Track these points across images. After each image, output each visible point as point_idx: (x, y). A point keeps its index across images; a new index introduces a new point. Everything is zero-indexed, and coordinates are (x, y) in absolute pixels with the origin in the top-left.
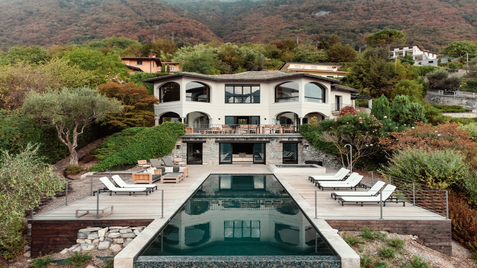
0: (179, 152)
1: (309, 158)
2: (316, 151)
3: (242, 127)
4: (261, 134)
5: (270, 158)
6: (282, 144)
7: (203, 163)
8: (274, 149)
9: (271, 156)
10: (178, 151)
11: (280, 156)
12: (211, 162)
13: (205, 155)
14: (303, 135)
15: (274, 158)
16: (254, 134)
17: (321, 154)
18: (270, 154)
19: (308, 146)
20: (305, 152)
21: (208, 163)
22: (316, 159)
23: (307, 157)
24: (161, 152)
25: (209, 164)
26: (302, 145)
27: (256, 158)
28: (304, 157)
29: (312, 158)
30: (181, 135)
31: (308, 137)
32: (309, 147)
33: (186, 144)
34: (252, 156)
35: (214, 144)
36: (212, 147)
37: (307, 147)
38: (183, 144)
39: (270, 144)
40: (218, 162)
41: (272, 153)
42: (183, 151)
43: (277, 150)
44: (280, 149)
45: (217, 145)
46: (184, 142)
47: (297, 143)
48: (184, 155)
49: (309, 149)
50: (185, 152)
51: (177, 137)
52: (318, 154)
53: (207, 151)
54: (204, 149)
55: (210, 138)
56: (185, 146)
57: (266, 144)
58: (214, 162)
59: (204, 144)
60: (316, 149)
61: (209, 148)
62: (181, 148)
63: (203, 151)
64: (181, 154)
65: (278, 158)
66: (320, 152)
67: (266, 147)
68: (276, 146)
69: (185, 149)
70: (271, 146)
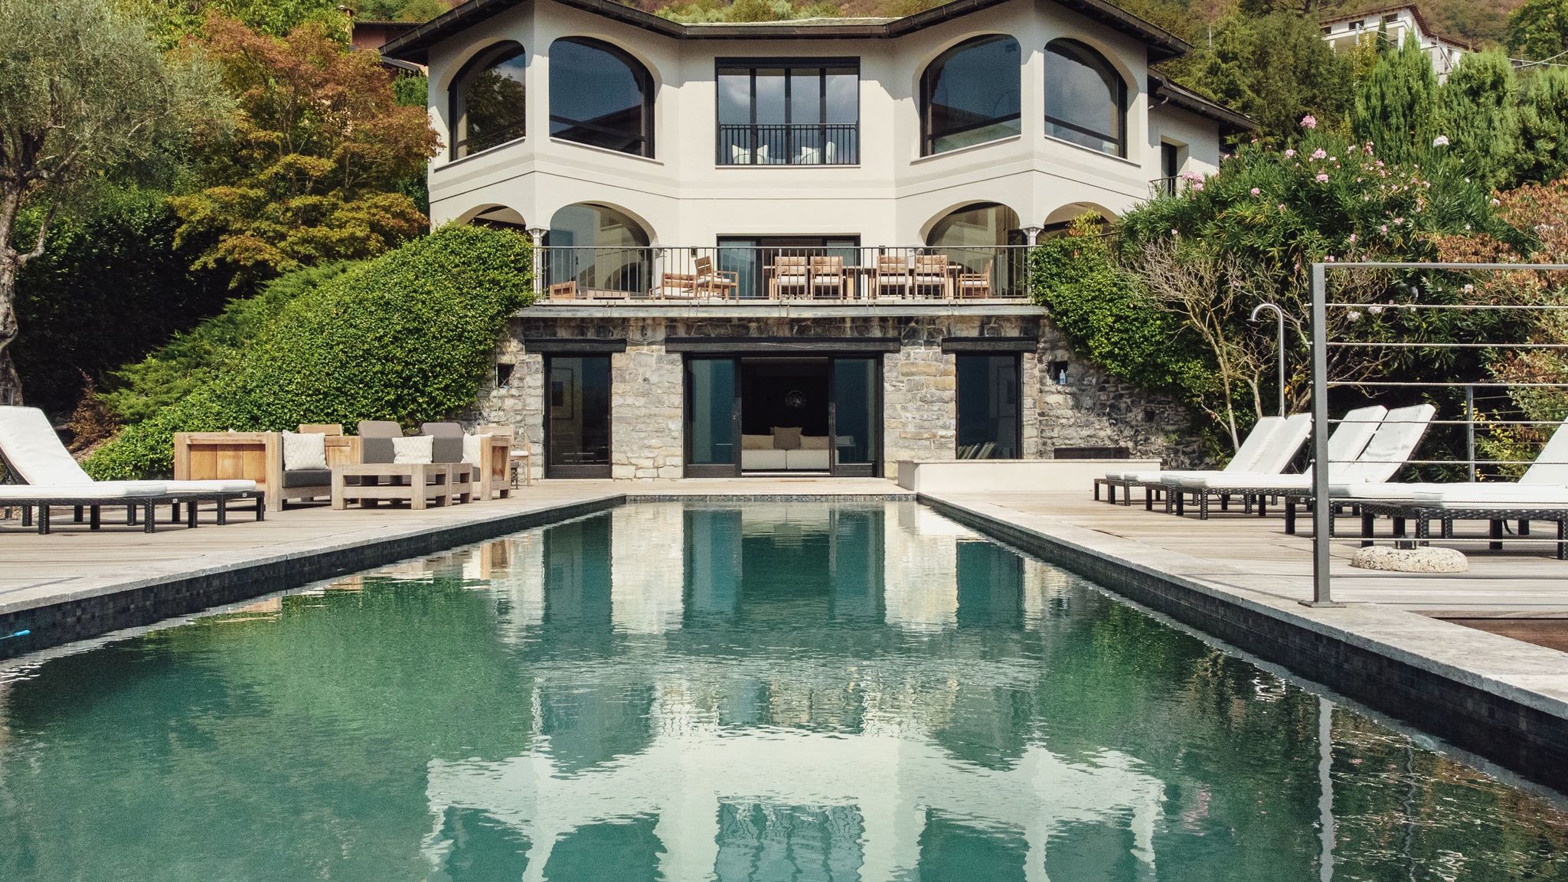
0: (509, 403)
1: (1071, 432)
2: (1103, 389)
3: (780, 270)
4: (864, 300)
5: (905, 441)
6: (953, 357)
7: (616, 471)
8: (918, 386)
9: (904, 425)
10: (501, 398)
11: (945, 427)
12: (649, 463)
13: (621, 419)
14: (1046, 304)
15: (918, 438)
16: (831, 302)
17: (1123, 406)
18: (903, 414)
19: (1063, 366)
20: (1053, 399)
21: (638, 468)
22: (1102, 434)
23: (1063, 426)
24: (423, 394)
25: (640, 474)
26: (1040, 360)
27: (842, 450)
28: (1048, 434)
29: (1085, 432)
30: (513, 303)
31: (1065, 313)
32: (1071, 369)
33: (539, 358)
34: (825, 440)
35: (660, 360)
36: (654, 379)
37: (1062, 375)
38: (526, 358)
39: (901, 356)
40: (679, 460)
41: (911, 406)
42: (529, 400)
43: (933, 390)
44: (944, 389)
45: (673, 363)
46: (530, 347)
47: (1018, 356)
48: (530, 421)
49: (1071, 380)
50: (536, 402)
51: (499, 312)
52: (1112, 406)
53: (630, 400)
54: (617, 388)
55: (644, 325)
56: (537, 371)
57: (886, 361)
58: (661, 462)
59: (617, 360)
60: (1103, 378)
61: (640, 380)
62: (515, 383)
63: (616, 401)
64: (519, 418)
65: (935, 436)
66: (1121, 396)
67: (886, 375)
68: (926, 370)
69: (538, 387)
70: (905, 370)
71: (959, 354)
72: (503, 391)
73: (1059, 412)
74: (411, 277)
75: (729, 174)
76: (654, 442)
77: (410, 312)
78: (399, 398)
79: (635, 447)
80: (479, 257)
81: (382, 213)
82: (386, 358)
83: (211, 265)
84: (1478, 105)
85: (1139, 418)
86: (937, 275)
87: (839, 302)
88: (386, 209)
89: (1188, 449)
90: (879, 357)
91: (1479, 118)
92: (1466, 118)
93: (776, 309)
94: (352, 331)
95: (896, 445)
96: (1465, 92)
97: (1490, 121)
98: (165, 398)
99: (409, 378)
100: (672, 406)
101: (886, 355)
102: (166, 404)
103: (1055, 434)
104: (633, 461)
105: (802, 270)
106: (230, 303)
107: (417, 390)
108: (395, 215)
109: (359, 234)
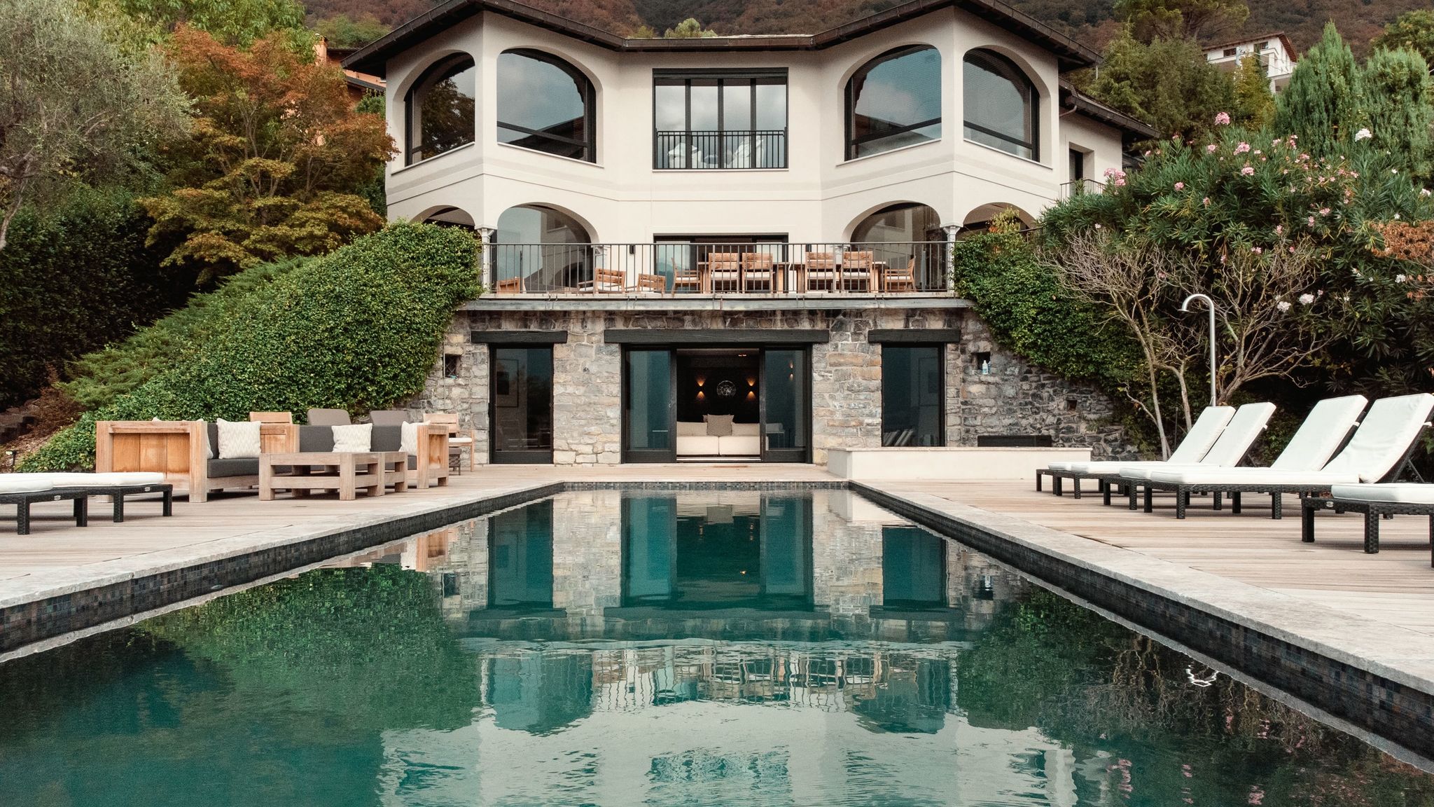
0: (456, 392)
1: (994, 421)
2: (1025, 379)
3: (713, 265)
4: (792, 293)
5: (833, 429)
6: (878, 348)
7: (558, 456)
8: (845, 376)
9: (832, 413)
10: (449, 387)
11: (871, 415)
12: (589, 449)
13: (562, 407)
14: (969, 297)
15: (845, 425)
16: (763, 296)
17: (1045, 395)
18: (831, 402)
19: (985, 356)
20: (975, 389)
21: (578, 454)
22: (1024, 422)
23: (986, 415)
24: (373, 383)
25: (579, 459)
26: (963, 351)
27: (771, 436)
28: (971, 422)
29: (1007, 421)
30: (460, 297)
31: (989, 306)
32: (995, 359)
33: (485, 349)
34: (755, 428)
35: (599, 350)
36: (593, 369)
37: (985, 365)
38: (471, 348)
39: (828, 348)
40: (617, 447)
41: (838, 395)
42: (475, 389)
43: (860, 379)
44: (871, 379)
45: (611, 353)
46: (476, 339)
47: (941, 347)
48: (476, 409)
49: (993, 370)
50: (482, 391)
51: (446, 306)
52: (1034, 395)
53: (570, 389)
54: (558, 377)
55: (583, 317)
56: (483, 362)
57: (814, 352)
58: (600, 448)
59: (559, 351)
60: (1025, 369)
61: (580, 370)
62: (463, 373)
63: (557, 390)
64: (465, 406)
65: (861, 423)
66: (1043, 386)
67: (815, 365)
68: (854, 361)
69: (483, 377)
70: (833, 360)
71: (885, 345)
72: (450, 381)
73: (981, 402)
74: (361, 270)
75: (665, 177)
76: (593, 429)
77: (360, 304)
78: (349, 387)
79: (575, 434)
80: (428, 253)
81: (340, 214)
82: (337, 348)
83: (180, 262)
84: (1395, 101)
85: (1061, 407)
86: (863, 270)
87: (770, 296)
88: (344, 210)
89: (1111, 438)
90: (806, 348)
91: (1396, 114)
92: (1383, 115)
93: (710, 302)
94: (304, 322)
95: (824, 432)
96: (1382, 89)
97: (1407, 118)
98: (121, 386)
99: (359, 368)
100: (611, 395)
101: (815, 346)
102: (123, 392)
103: (978, 422)
104: (574, 447)
105: (735, 265)
106: (194, 297)
107: (367, 379)
108: (351, 215)
109: (317, 232)
